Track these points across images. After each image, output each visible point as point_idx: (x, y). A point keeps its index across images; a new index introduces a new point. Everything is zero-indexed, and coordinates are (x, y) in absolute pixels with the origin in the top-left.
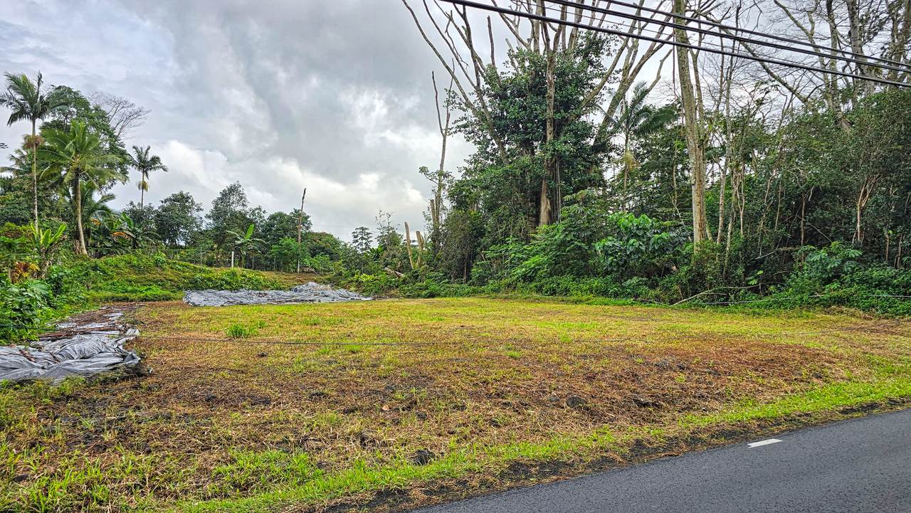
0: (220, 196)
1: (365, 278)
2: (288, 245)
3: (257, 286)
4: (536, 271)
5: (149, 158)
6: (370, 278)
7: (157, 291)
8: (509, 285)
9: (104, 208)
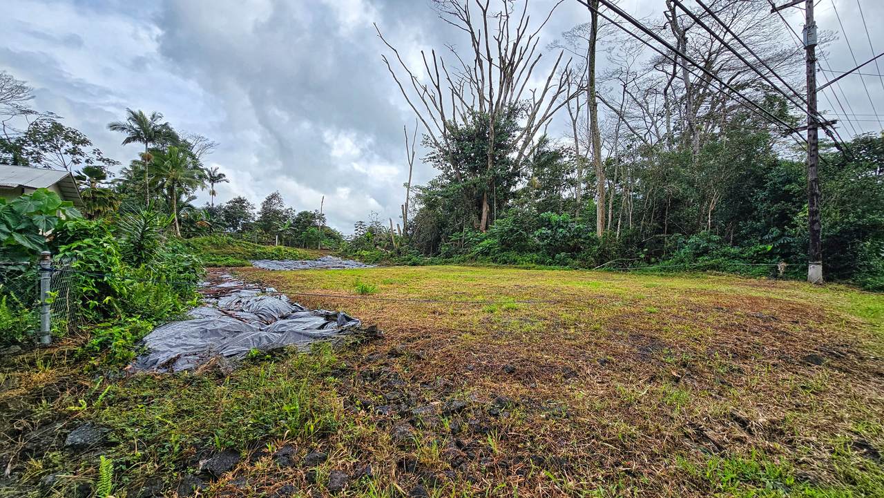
0: (266, 200)
1: (364, 253)
2: (312, 232)
3: (295, 258)
4: (490, 249)
5: (216, 175)
6: (368, 253)
7: (231, 260)
8: (472, 258)
9: (189, 206)
